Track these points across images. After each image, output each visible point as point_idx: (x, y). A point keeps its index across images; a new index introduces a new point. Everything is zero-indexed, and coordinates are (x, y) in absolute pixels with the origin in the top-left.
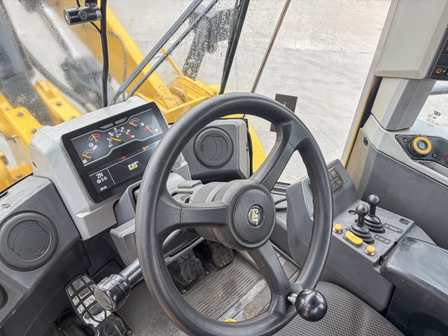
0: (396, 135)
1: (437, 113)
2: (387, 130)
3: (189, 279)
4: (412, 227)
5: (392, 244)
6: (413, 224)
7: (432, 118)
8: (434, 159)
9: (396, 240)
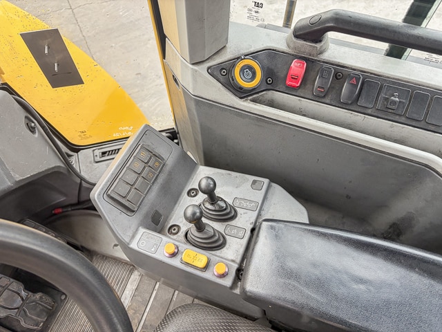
0: (209, 68)
1: (258, 5)
2: (193, 64)
3: (37, 325)
4: (269, 187)
5: (248, 233)
6: (269, 184)
7: (254, 14)
8: (269, 87)
9: (251, 226)
